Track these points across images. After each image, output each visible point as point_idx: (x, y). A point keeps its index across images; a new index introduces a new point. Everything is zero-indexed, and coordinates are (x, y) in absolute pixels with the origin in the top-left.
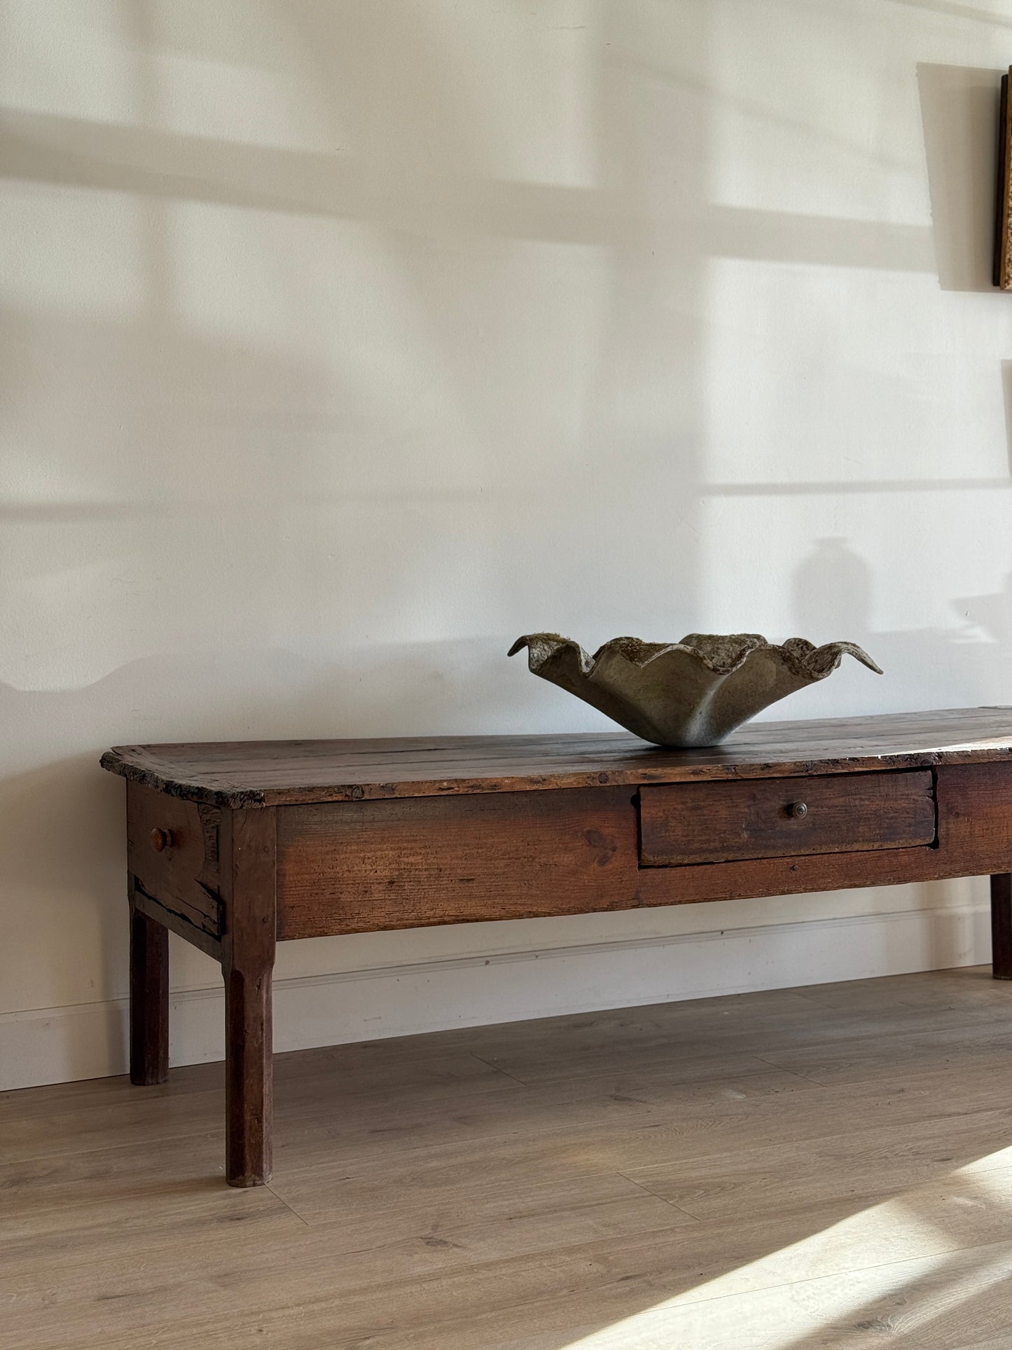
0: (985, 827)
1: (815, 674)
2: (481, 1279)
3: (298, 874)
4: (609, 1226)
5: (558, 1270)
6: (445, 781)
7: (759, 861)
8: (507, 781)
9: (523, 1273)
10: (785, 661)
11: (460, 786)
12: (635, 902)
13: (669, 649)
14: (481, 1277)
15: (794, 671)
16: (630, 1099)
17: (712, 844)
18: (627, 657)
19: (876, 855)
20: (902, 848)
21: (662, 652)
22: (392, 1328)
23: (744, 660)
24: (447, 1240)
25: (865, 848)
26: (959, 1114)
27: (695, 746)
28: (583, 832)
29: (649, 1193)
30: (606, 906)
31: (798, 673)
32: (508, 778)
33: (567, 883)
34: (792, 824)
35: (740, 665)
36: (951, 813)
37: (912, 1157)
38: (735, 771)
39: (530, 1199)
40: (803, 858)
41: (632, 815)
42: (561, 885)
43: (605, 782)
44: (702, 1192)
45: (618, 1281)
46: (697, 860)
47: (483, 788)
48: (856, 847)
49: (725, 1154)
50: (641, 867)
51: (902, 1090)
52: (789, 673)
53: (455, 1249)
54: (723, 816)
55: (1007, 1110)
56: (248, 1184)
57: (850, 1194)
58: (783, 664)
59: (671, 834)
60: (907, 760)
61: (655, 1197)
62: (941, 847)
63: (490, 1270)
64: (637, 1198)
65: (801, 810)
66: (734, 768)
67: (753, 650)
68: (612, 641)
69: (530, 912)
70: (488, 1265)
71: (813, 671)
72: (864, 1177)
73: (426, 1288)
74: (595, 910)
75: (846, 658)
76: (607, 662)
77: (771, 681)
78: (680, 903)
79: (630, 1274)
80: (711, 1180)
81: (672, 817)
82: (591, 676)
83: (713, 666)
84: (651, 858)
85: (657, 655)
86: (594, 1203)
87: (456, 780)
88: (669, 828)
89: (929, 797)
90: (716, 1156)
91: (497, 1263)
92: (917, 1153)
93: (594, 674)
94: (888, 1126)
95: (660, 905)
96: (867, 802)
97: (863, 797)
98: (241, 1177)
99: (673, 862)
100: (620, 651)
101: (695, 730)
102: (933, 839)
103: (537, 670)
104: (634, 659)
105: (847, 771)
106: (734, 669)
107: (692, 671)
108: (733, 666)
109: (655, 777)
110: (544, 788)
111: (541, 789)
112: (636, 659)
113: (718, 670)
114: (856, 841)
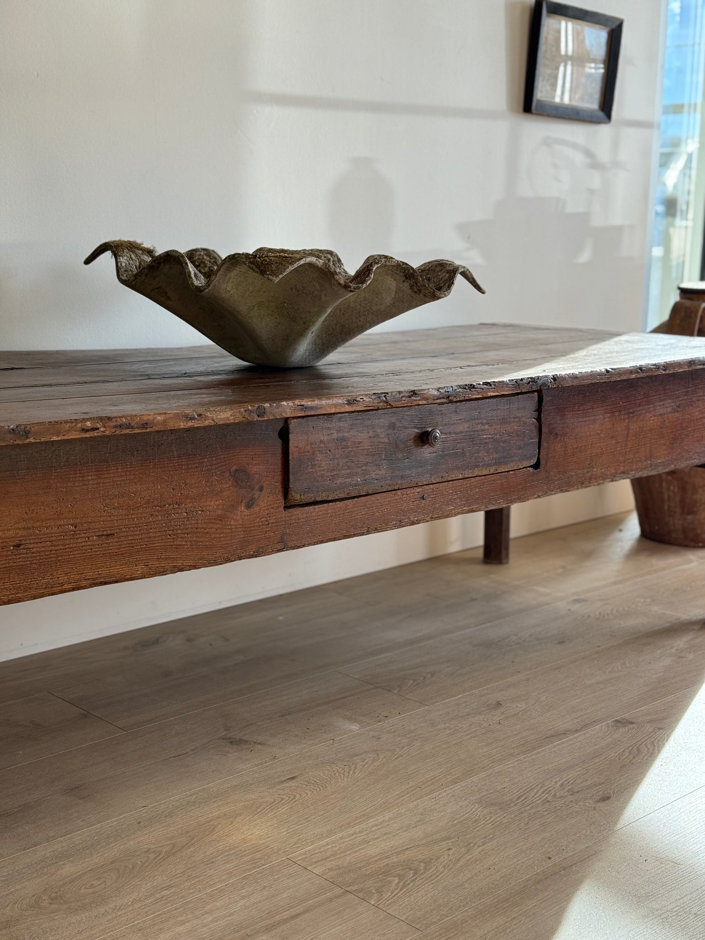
0: (575, 446)
1: (438, 293)
6: (88, 420)
7: (394, 492)
8: (159, 418)
10: (407, 278)
11: (106, 425)
12: (280, 546)
13: (302, 262)
15: (416, 290)
16: (246, 741)
17: (355, 478)
18: (257, 270)
19: (492, 479)
20: (512, 471)
21: (296, 265)
23: (372, 276)
25: (485, 472)
27: (297, 366)
28: (230, 472)
30: (252, 553)
31: (420, 291)
32: (160, 414)
33: (214, 530)
34: (426, 452)
35: (369, 282)
36: (551, 434)
38: (386, 399)
40: (431, 486)
41: (280, 449)
42: (207, 533)
43: (263, 416)
46: (340, 496)
47: (132, 428)
48: (477, 472)
50: (286, 507)
51: (499, 704)
52: (409, 292)
54: (365, 447)
58: (404, 281)
59: (318, 469)
60: (529, 383)
61: (350, 896)
62: (542, 466)
64: (331, 900)
65: (436, 437)
66: (385, 396)
67: (379, 265)
68: (188, 251)
69: (175, 567)
71: (436, 290)
74: (240, 558)
75: (459, 279)
76: (226, 275)
77: (388, 300)
78: (322, 542)
81: (319, 451)
82: (207, 290)
83: (345, 282)
84: (297, 497)
85: (291, 268)
87: (101, 419)
88: (317, 462)
89: (534, 419)
93: (210, 288)
95: (304, 546)
96: (487, 427)
97: (484, 421)
99: (318, 499)
100: (247, 263)
101: (302, 350)
102: (536, 460)
103: (130, 281)
104: (265, 272)
105: (481, 396)
106: (364, 286)
107: (318, 287)
108: (363, 282)
109: (312, 408)
110: (199, 425)
111: (196, 426)
112: (268, 273)
113: (350, 287)
114: (477, 466)
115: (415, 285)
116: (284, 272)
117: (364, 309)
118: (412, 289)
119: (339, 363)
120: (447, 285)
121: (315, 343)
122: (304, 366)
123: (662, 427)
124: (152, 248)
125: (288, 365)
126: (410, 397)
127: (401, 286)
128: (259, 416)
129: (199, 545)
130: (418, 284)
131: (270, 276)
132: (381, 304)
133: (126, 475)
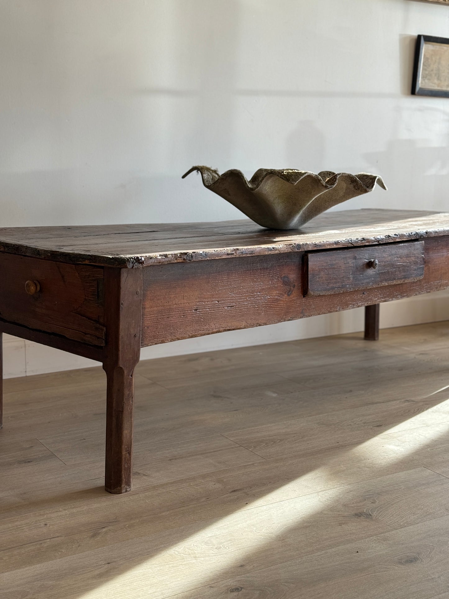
2: (159, 493)
3: (152, 307)
4: (221, 463)
5: (198, 487)
9: (181, 489)
10: (352, 182)
12: (302, 315)
13: (306, 175)
14: (159, 492)
15: (356, 188)
17: (337, 284)
18: (285, 179)
21: (303, 177)
22: (116, 522)
23: (337, 181)
24: (140, 472)
26: (380, 403)
27: (292, 228)
28: (281, 278)
29: (238, 445)
30: (290, 318)
33: (274, 305)
34: (371, 271)
35: (336, 184)
37: (363, 425)
38: (352, 243)
39: (179, 449)
42: (271, 307)
44: (264, 444)
45: (230, 493)
49: (272, 425)
52: (353, 189)
53: (145, 477)
54: (343, 269)
55: (402, 400)
57: (337, 444)
58: (350, 184)
59: (320, 279)
60: (415, 235)
61: (241, 447)
63: (163, 488)
64: (233, 448)
65: (376, 264)
66: (351, 241)
67: (340, 176)
69: (258, 323)
70: (162, 486)
71: (367, 188)
72: (342, 435)
73: (132, 499)
74: (285, 321)
76: (266, 182)
77: (341, 193)
78: (319, 314)
79: (236, 489)
80: (267, 438)
85: (301, 178)
86: (212, 451)
88: (320, 276)
90: (269, 425)
91: (167, 484)
92: (365, 423)
94: (348, 409)
97: (398, 256)
99: (321, 294)
100: (279, 175)
101: (296, 219)
103: (211, 186)
104: (289, 180)
105: (393, 241)
106: (334, 186)
108: (333, 184)
109: (320, 246)
110: (273, 253)
111: (272, 253)
112: (291, 180)
113: (328, 187)
114: (395, 279)
115: (356, 186)
116: (299, 179)
117: (328, 199)
118: (354, 188)
119: (309, 227)
120: (371, 185)
121: (301, 216)
122: (294, 229)
124: (216, 170)
125: (288, 229)
126: (362, 241)
127: (349, 186)
128: (298, 249)
129: (268, 313)
130: (358, 185)
131: (292, 182)
132: (337, 196)
133: (239, 278)
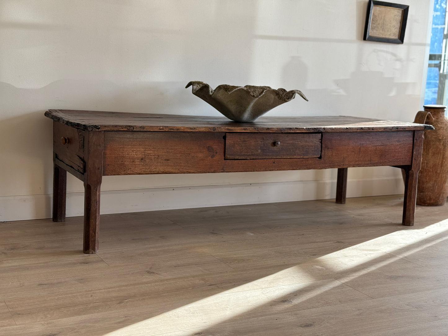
0: (337, 153)
1: (286, 100)
3: (110, 154)
4: (206, 270)
5: (189, 282)
6: (161, 126)
7: (263, 160)
8: (182, 128)
10: (277, 95)
11: (167, 129)
12: (222, 171)
13: (239, 88)
16: (216, 234)
17: (249, 153)
18: (225, 90)
19: (301, 160)
20: (310, 158)
21: (236, 89)
22: (135, 297)
23: (263, 93)
24: (154, 272)
25: (298, 157)
26: (320, 242)
27: (245, 121)
28: (206, 147)
29: (220, 261)
30: (212, 171)
31: (281, 99)
33: (200, 163)
34: (275, 148)
35: (262, 95)
36: (326, 148)
37: (304, 254)
38: (258, 130)
39: (182, 261)
40: (278, 159)
41: (223, 142)
42: (198, 163)
43: (215, 130)
44: (237, 261)
45: (208, 286)
47: (174, 130)
48: (295, 157)
49: (245, 251)
50: (225, 159)
51: (303, 235)
52: (278, 99)
53: (157, 275)
54: (253, 144)
55: (335, 242)
56: (90, 253)
57: (284, 264)
59: (235, 149)
60: (313, 129)
61: (222, 262)
62: (322, 159)
64: (216, 262)
65: (278, 144)
67: (267, 90)
69: (188, 172)
70: (167, 280)
72: (288, 259)
73: (146, 286)
74: (209, 172)
75: (297, 95)
76: (218, 92)
77: (272, 101)
78: (237, 172)
79: (212, 284)
80: (240, 258)
81: (236, 144)
83: (253, 95)
84: (228, 156)
85: (235, 90)
87: (165, 127)
88: (235, 147)
89: (320, 142)
90: (243, 251)
91: (170, 279)
92: (306, 253)
93: (213, 95)
94: (297, 244)
95: (230, 172)
96: (299, 143)
97: (298, 141)
98: (88, 251)
99: (235, 158)
100: (223, 88)
101: (246, 116)
102: (320, 156)
103: (195, 93)
105: (294, 132)
107: (246, 96)
109: (231, 130)
111: (194, 131)
112: (229, 90)
113: (255, 96)
114: (295, 155)
116: (233, 90)
121: (250, 114)
122: (248, 122)
123: (375, 150)
127: (275, 97)
128: (213, 130)
130: (280, 97)
133: (174, 143)
